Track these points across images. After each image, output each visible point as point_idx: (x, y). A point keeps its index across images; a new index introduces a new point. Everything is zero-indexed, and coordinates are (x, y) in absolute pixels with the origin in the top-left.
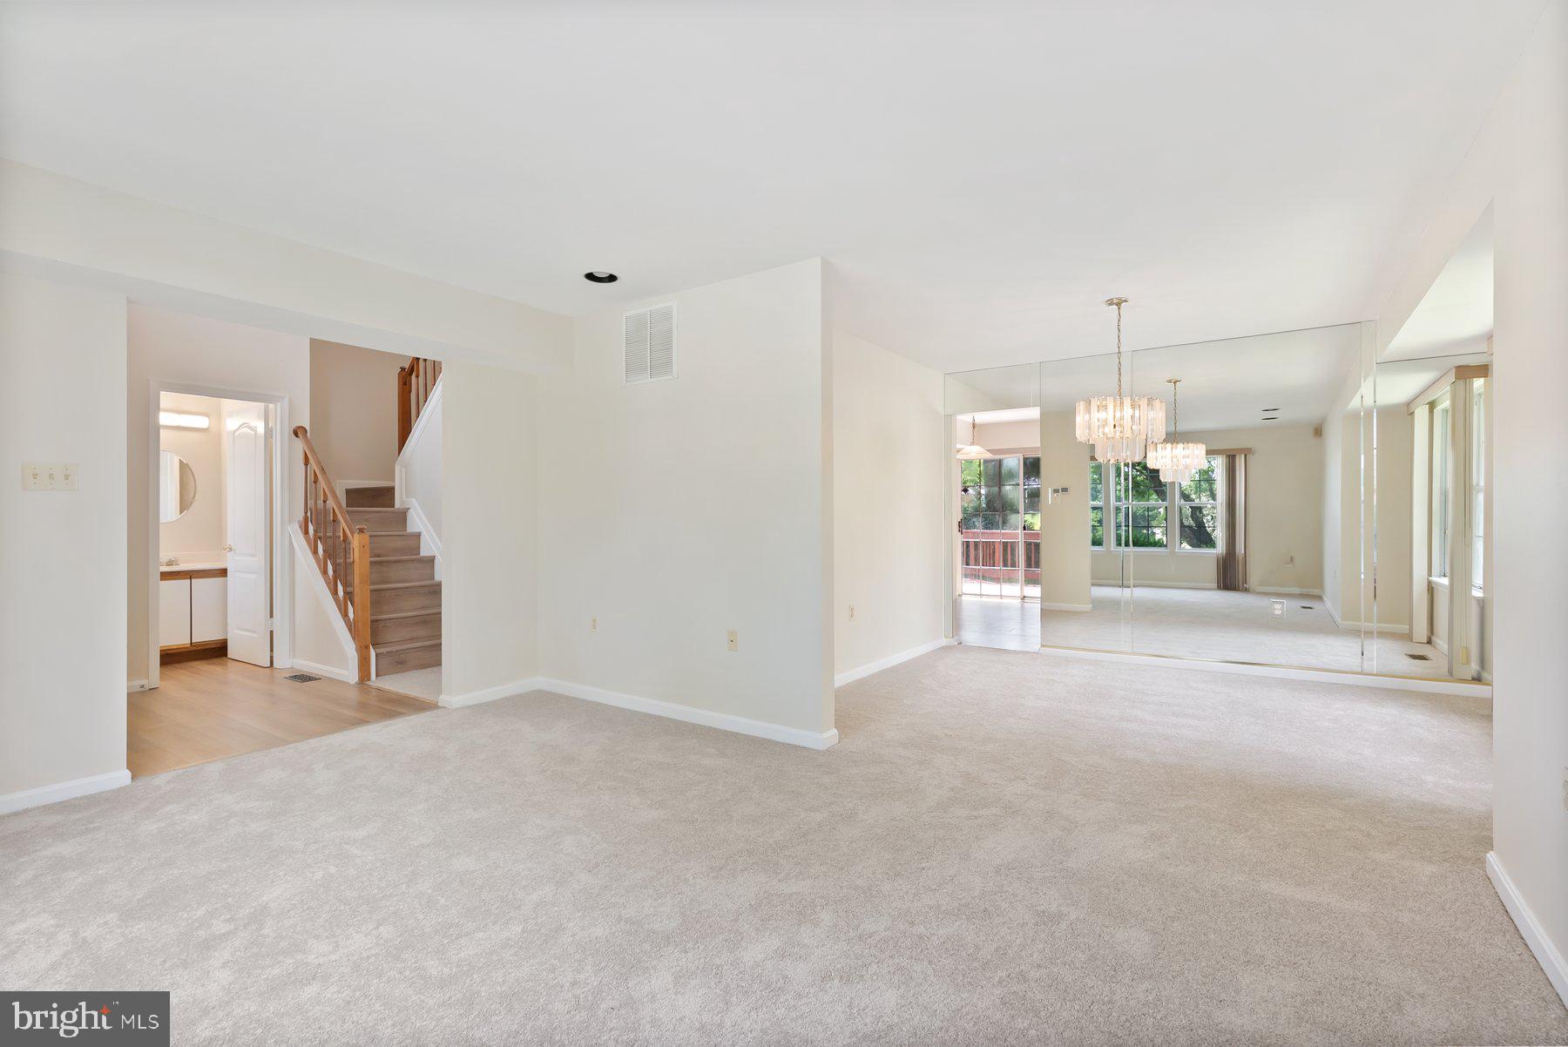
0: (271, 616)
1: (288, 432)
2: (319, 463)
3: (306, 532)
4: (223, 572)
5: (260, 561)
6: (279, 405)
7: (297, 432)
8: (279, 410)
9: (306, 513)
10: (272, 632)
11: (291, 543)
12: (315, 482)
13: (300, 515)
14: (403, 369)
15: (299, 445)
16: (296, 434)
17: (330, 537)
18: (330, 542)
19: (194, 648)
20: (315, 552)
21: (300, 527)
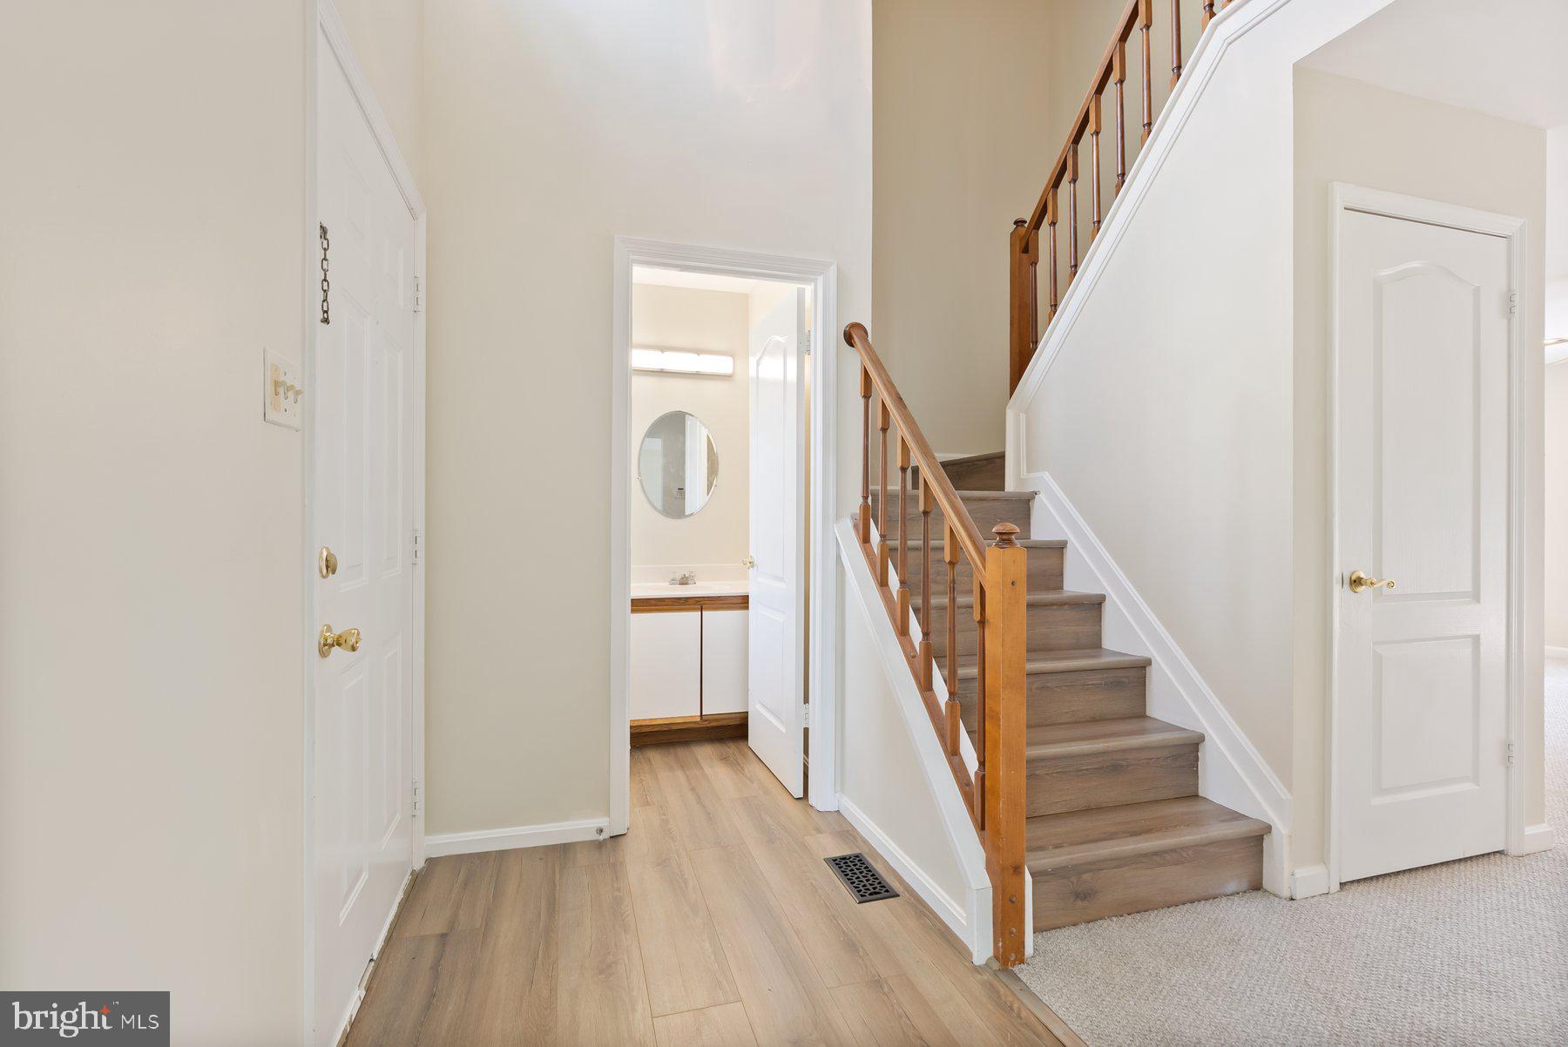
0: (806, 701)
1: (836, 335)
2: (890, 386)
3: (866, 539)
4: (743, 602)
5: (789, 588)
6: (820, 279)
7: (851, 335)
8: (820, 294)
9: (865, 498)
10: (806, 731)
11: (839, 558)
12: (884, 430)
13: (855, 502)
14: (1019, 223)
15: (854, 360)
16: (849, 339)
17: (916, 549)
18: (914, 559)
19: (706, 724)
20: (883, 583)
21: (856, 527)
